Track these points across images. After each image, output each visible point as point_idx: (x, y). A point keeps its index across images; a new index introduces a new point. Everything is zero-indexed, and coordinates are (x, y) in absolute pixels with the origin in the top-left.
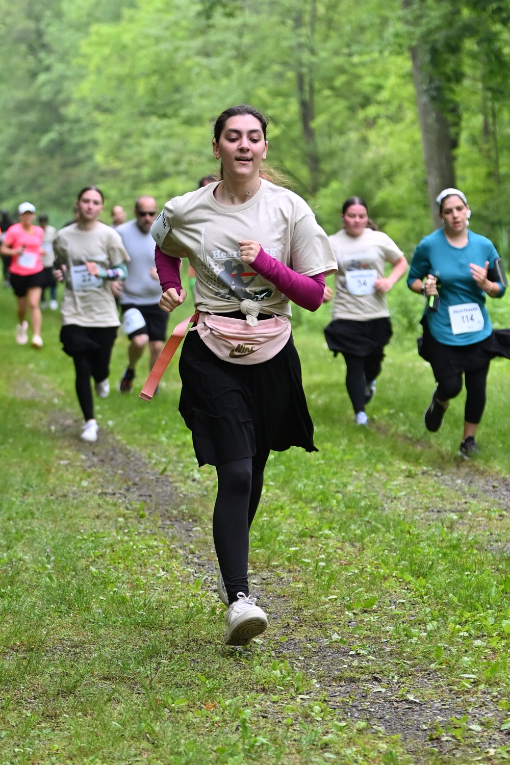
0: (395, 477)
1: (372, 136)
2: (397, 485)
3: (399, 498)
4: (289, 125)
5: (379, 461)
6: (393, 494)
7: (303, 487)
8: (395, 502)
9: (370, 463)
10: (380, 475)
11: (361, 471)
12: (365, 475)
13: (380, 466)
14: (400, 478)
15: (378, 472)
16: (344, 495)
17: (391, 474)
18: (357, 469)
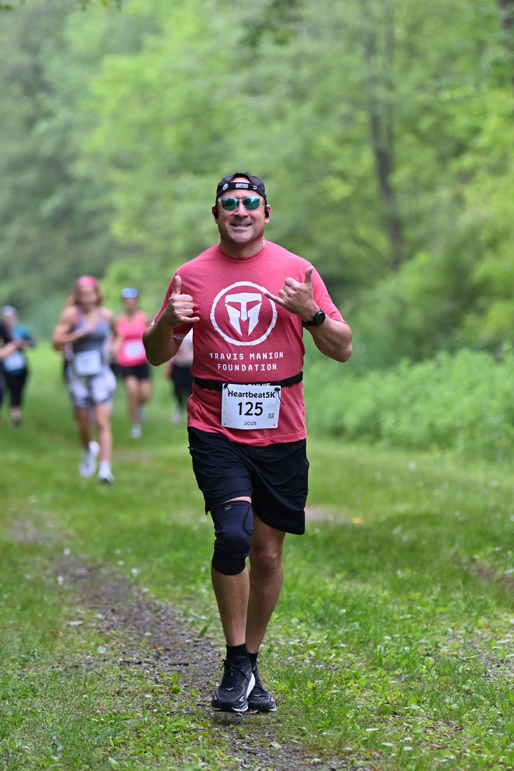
0: (500, 634)
1: (470, 193)
2: (504, 644)
3: (508, 661)
4: (362, 181)
5: (481, 614)
6: (500, 656)
7: (383, 649)
8: (503, 666)
9: (470, 617)
10: (483, 632)
11: (458, 627)
12: (463, 632)
13: (482, 621)
14: (508, 635)
15: (479, 628)
16: (437, 658)
17: (497, 630)
18: (453, 624)
